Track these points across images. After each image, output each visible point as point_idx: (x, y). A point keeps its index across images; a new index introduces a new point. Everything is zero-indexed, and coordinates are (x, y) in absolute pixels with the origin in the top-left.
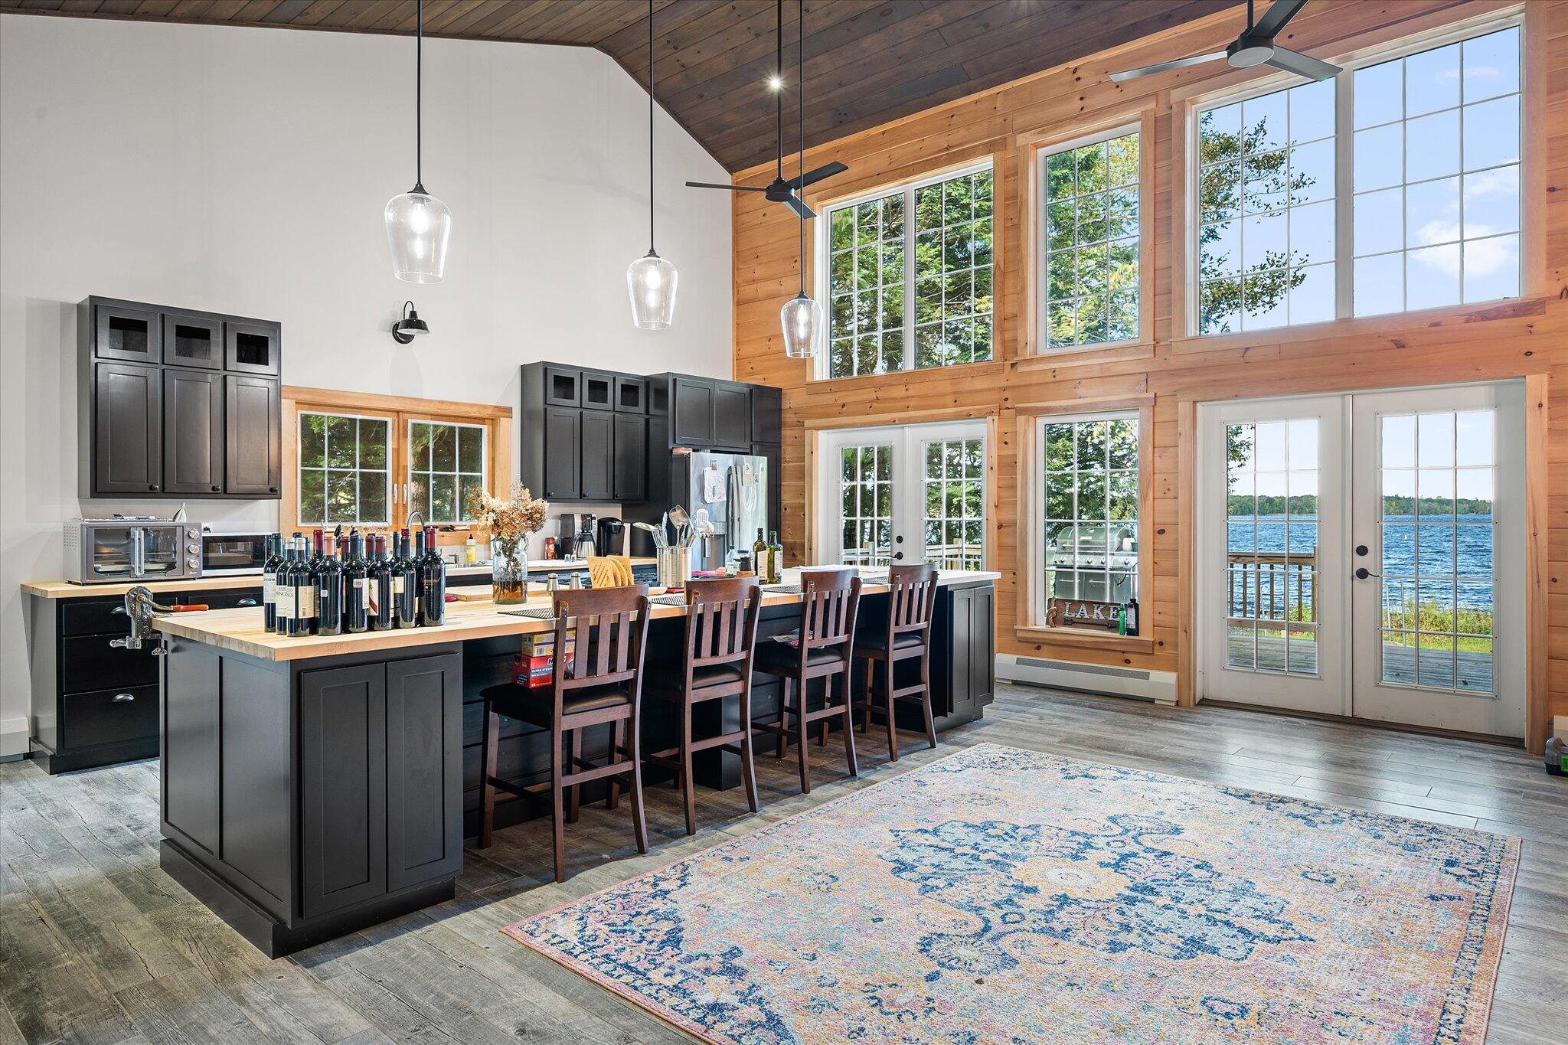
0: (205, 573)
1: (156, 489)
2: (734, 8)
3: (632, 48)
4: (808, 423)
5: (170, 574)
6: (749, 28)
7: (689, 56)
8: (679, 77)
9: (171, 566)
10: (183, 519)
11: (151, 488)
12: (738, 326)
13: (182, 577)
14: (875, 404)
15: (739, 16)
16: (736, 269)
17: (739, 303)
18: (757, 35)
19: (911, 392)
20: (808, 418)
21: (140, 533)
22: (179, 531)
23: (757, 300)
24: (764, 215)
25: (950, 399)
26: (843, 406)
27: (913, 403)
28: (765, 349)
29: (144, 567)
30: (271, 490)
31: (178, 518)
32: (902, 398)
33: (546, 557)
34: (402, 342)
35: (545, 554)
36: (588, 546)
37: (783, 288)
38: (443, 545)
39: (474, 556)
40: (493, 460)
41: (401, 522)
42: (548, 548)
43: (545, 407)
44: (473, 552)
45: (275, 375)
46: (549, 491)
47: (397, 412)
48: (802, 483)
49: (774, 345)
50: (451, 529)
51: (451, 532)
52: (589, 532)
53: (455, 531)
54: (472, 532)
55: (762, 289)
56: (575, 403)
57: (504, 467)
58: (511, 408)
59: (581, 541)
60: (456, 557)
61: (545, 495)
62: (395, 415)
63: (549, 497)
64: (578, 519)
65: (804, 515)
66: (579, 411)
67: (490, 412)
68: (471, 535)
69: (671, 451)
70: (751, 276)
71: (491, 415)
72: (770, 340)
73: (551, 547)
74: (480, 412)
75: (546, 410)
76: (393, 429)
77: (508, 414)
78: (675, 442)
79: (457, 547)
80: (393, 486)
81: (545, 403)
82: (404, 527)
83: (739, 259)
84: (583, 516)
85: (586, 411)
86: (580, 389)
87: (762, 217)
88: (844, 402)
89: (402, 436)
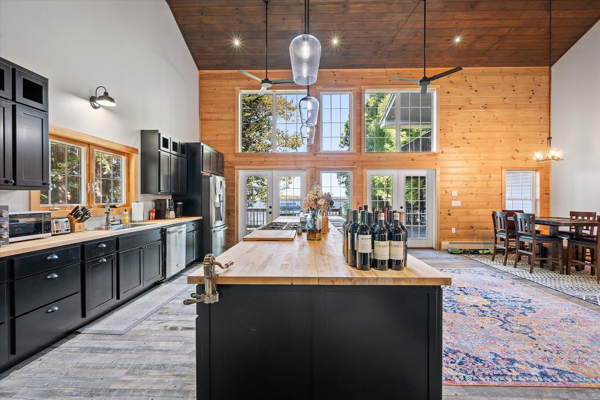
2: (237, 9)
3: (180, 5)
4: (236, 167)
6: (238, 19)
7: (206, 19)
8: (196, 26)
12: (201, 128)
14: (264, 163)
15: (237, 13)
16: (200, 107)
17: (202, 120)
18: (240, 23)
19: (278, 160)
20: (236, 165)
23: (211, 120)
24: (215, 89)
25: (293, 163)
26: (251, 162)
27: (279, 163)
28: (215, 138)
32: (275, 161)
33: (151, 219)
34: (95, 107)
35: (151, 217)
36: (172, 213)
37: (224, 118)
38: (113, 215)
39: (128, 220)
40: (128, 173)
41: (91, 203)
42: (153, 214)
43: (159, 151)
44: (127, 218)
45: (46, 111)
46: (162, 189)
47: (89, 144)
48: (233, 188)
49: (219, 138)
50: (114, 207)
51: (115, 208)
52: (172, 207)
53: (116, 207)
54: (126, 208)
55: (214, 116)
56: (168, 150)
57: (136, 177)
58: (138, 149)
59: (169, 211)
60: (121, 221)
61: (159, 191)
62: (88, 146)
63: (161, 191)
64: (167, 201)
65: (234, 199)
66: (170, 154)
67: (130, 150)
68: (126, 210)
69: (202, 174)
70: (208, 110)
71: (130, 151)
72: (217, 136)
73: (154, 214)
74: (126, 150)
75: (159, 152)
76: (87, 153)
77: (137, 152)
78: (202, 171)
79: (118, 216)
80: (87, 184)
81: (159, 149)
82: (92, 205)
83: (202, 103)
84: (169, 200)
85: (172, 155)
86: (170, 145)
87: (214, 90)
88: (251, 161)
89: (91, 157)
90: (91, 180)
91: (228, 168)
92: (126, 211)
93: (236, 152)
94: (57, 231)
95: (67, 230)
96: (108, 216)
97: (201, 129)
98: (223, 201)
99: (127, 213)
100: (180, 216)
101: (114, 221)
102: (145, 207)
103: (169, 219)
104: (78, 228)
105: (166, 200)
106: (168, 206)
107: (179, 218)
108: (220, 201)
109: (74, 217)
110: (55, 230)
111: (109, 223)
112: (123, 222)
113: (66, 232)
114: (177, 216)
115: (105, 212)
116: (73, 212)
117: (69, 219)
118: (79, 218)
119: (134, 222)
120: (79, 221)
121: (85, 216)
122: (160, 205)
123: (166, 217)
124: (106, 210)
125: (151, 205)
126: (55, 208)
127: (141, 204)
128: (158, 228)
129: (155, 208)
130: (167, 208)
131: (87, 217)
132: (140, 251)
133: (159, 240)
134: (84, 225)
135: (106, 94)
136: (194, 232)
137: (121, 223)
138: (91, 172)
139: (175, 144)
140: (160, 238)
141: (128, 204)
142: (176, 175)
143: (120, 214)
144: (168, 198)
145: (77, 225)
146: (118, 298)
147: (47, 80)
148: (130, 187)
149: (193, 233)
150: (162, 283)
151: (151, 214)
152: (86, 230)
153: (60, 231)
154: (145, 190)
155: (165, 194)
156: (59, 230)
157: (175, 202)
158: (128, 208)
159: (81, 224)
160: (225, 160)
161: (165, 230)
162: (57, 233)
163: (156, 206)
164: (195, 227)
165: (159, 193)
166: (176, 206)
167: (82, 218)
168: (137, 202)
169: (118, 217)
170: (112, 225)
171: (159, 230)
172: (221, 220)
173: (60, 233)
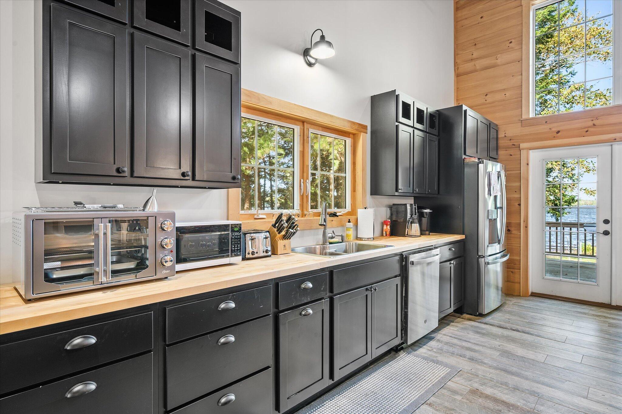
0: (179, 267)
1: (124, 172)
4: (522, 145)
5: (142, 275)
9: (141, 265)
10: (153, 208)
11: (118, 170)
13: (155, 277)
14: (591, 129)
16: (456, 55)
17: (458, 75)
20: (523, 142)
21: (106, 227)
22: (151, 221)
23: (475, 71)
24: (482, 17)
26: (558, 132)
28: (483, 101)
29: (111, 267)
30: (234, 178)
31: (148, 207)
33: (384, 235)
34: (310, 65)
35: (384, 233)
36: (415, 228)
37: (499, 62)
38: (332, 227)
39: (352, 235)
40: (354, 164)
41: (305, 210)
42: (387, 228)
43: (397, 124)
44: (351, 233)
45: (236, 63)
46: (400, 186)
47: (303, 122)
48: (517, 184)
49: (490, 99)
50: (334, 215)
51: (336, 218)
52: (415, 217)
53: (337, 216)
54: (349, 217)
55: (479, 64)
56: (410, 123)
57: (364, 170)
58: (367, 126)
59: (411, 223)
60: (342, 237)
61: (397, 190)
62: (301, 124)
63: (400, 191)
64: (409, 207)
65: (520, 205)
66: (412, 129)
67: (356, 128)
68: (349, 220)
69: (464, 160)
70: (470, 57)
71: (357, 130)
72: (486, 95)
73: (389, 227)
74: (351, 127)
75: (397, 126)
76: (300, 136)
77: (365, 130)
78: (465, 154)
79: (340, 229)
80: (300, 181)
81: (397, 121)
82: (305, 212)
83: (458, 48)
84: (411, 205)
85: (415, 130)
86: (413, 113)
87: (480, 19)
88: (558, 130)
89: (305, 141)
90: (305, 174)
91: (507, 148)
92: (349, 222)
93: (524, 117)
94: (253, 253)
95: (267, 251)
96: (325, 229)
97: (457, 91)
98: (501, 208)
99: (351, 225)
100: (427, 232)
101: (332, 238)
102: (375, 215)
103: (411, 236)
104: (283, 247)
105: (406, 205)
106: (409, 216)
107: (425, 235)
108: (496, 208)
109: (277, 231)
110: (251, 250)
111: (326, 240)
112: (345, 239)
113: (265, 254)
114: (422, 233)
115: (320, 224)
116: (276, 223)
117: (270, 234)
118: (283, 233)
119: (361, 239)
120: (285, 237)
121: (290, 230)
122: (398, 212)
123: (406, 234)
124: (320, 220)
125: (385, 214)
126: (261, 216)
127: (370, 211)
128: (396, 255)
129: (391, 218)
130: (408, 218)
131: (292, 231)
132: (367, 295)
133: (396, 277)
134: (290, 244)
135: (323, 37)
136: (452, 262)
137: (342, 241)
138: (306, 164)
139: (420, 112)
140: (398, 272)
141: (353, 212)
142: (422, 164)
143: (343, 226)
144: (409, 202)
145: (281, 243)
146: (331, 377)
147: (239, 13)
148: (356, 185)
149: (450, 263)
150: (400, 350)
151: (385, 227)
152: (293, 250)
153: (257, 253)
154: (375, 190)
155: (404, 195)
156: (255, 251)
157: (420, 208)
158: (352, 218)
159: (286, 242)
160: (501, 135)
161: (407, 258)
162: (254, 256)
163: (392, 214)
164: (454, 253)
165: (397, 194)
166: (421, 215)
167: (286, 233)
168: (365, 208)
169: (338, 231)
170: (331, 243)
171: (397, 258)
172: (499, 243)
173: (256, 255)
